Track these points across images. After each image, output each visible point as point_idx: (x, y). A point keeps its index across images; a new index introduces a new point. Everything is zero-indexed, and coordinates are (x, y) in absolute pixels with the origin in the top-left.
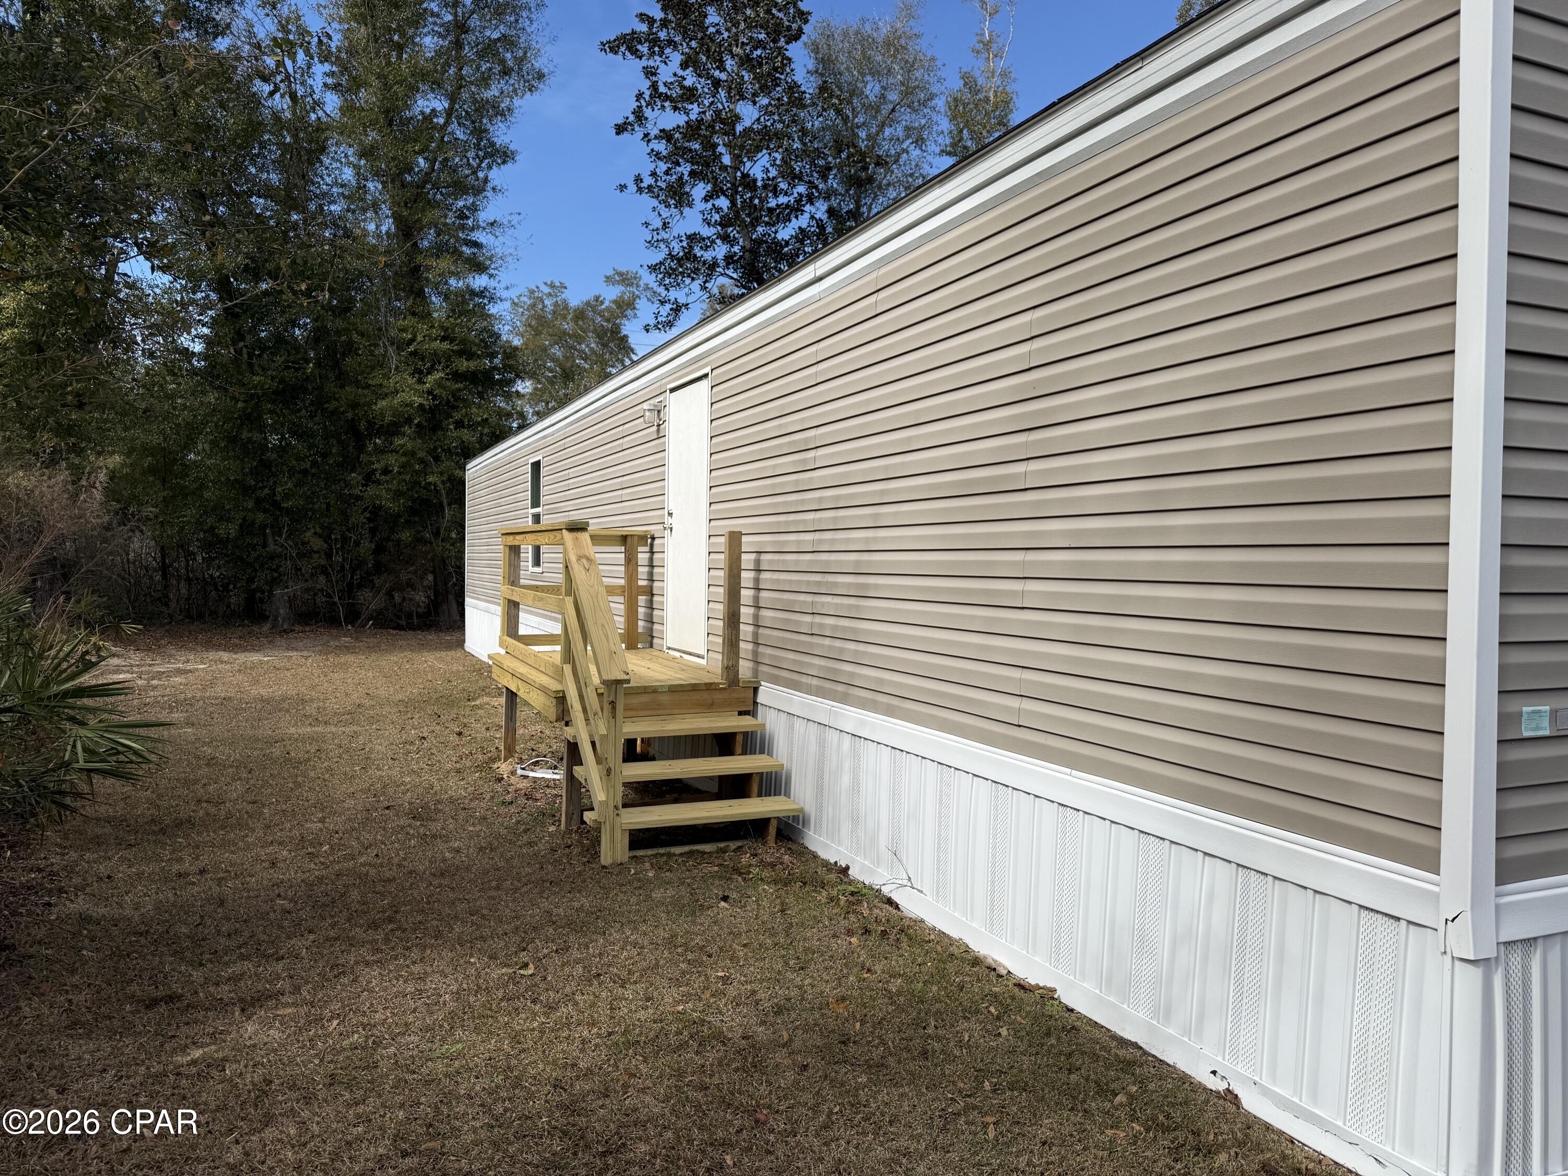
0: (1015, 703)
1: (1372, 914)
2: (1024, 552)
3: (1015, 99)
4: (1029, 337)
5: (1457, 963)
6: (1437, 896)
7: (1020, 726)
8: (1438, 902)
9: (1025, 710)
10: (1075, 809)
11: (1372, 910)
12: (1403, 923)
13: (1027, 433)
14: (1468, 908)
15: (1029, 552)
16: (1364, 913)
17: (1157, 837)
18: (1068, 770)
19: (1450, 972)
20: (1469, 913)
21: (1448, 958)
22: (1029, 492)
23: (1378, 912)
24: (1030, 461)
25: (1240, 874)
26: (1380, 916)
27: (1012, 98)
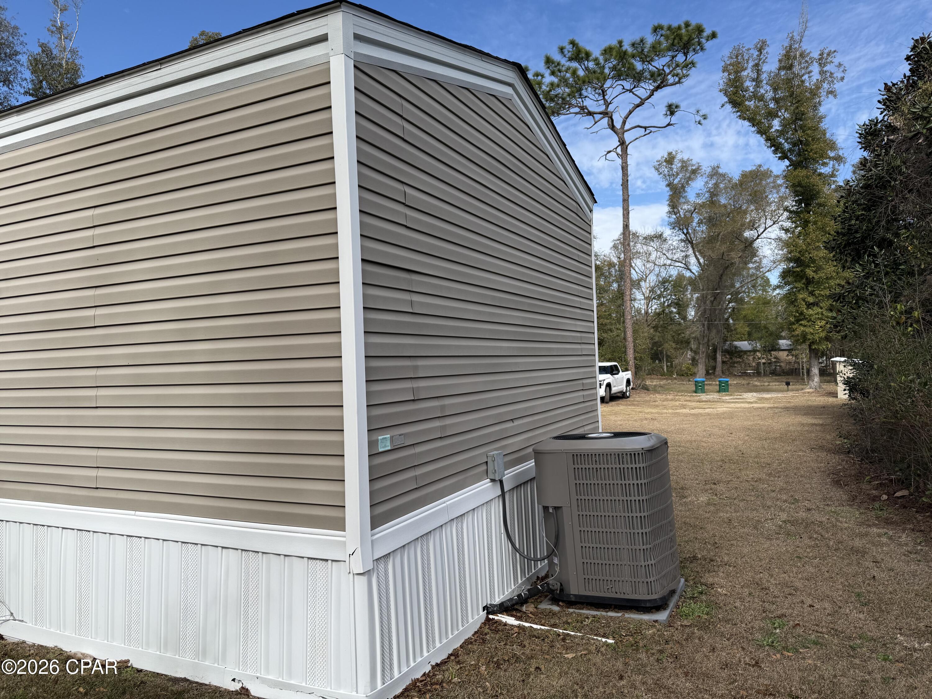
0: (93, 473)
1: (314, 561)
2: (96, 369)
3: (81, 69)
4: (92, 225)
5: (355, 576)
6: (344, 543)
7: (97, 488)
8: (345, 546)
9: (100, 477)
10: (138, 537)
11: (314, 559)
12: (330, 562)
13: (94, 289)
14: (359, 546)
15: (99, 369)
16: (311, 561)
17: (193, 544)
18: (133, 512)
19: (352, 583)
20: (360, 549)
21: (351, 575)
22: (97, 329)
23: (317, 559)
24: (97, 308)
25: (244, 555)
26: (318, 561)
27: (79, 69)
